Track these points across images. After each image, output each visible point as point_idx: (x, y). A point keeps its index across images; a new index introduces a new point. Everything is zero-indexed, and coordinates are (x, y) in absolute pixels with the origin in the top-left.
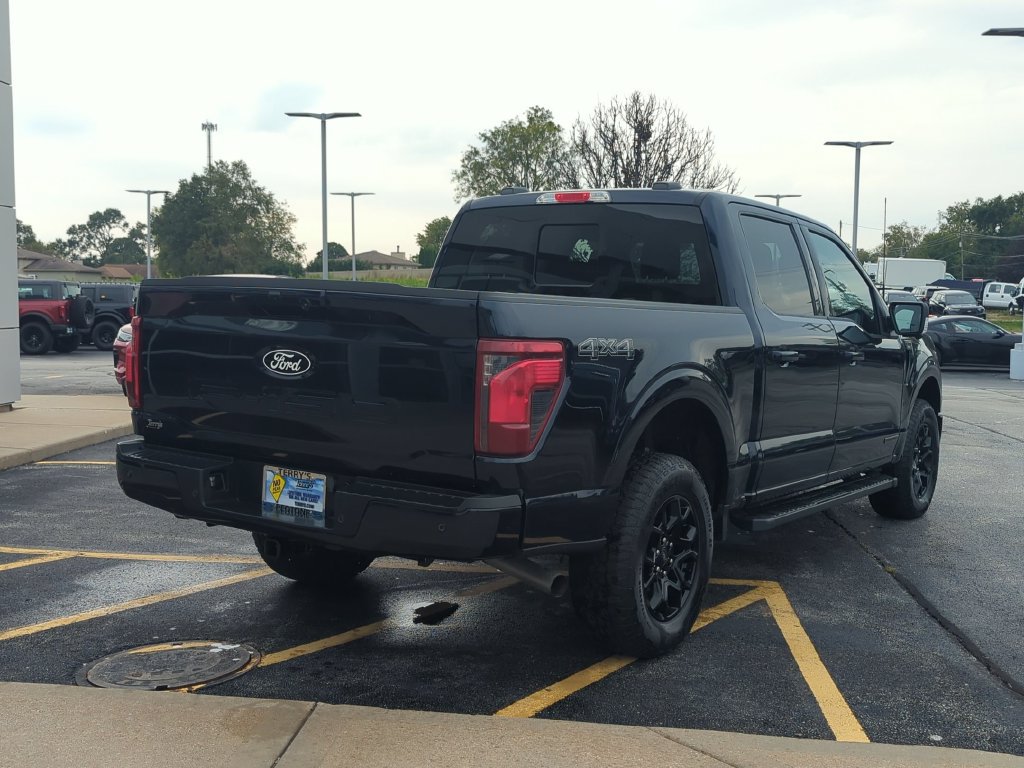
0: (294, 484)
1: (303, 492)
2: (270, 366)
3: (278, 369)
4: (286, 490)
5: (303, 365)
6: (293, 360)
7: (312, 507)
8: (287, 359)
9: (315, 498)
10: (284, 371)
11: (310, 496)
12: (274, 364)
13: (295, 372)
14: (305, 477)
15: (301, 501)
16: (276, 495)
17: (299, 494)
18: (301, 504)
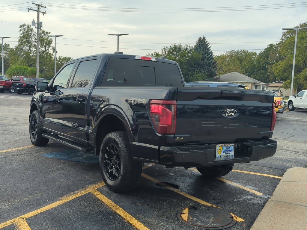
0: (225, 148)
1: (227, 150)
2: (226, 114)
3: (228, 115)
4: (223, 151)
5: (235, 113)
6: (233, 112)
7: (230, 154)
8: (231, 112)
9: (230, 151)
10: (230, 115)
11: (229, 151)
12: (227, 114)
13: (233, 115)
14: (229, 146)
15: (227, 153)
16: (220, 153)
17: (226, 151)
18: (226, 154)
